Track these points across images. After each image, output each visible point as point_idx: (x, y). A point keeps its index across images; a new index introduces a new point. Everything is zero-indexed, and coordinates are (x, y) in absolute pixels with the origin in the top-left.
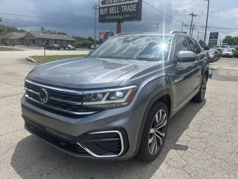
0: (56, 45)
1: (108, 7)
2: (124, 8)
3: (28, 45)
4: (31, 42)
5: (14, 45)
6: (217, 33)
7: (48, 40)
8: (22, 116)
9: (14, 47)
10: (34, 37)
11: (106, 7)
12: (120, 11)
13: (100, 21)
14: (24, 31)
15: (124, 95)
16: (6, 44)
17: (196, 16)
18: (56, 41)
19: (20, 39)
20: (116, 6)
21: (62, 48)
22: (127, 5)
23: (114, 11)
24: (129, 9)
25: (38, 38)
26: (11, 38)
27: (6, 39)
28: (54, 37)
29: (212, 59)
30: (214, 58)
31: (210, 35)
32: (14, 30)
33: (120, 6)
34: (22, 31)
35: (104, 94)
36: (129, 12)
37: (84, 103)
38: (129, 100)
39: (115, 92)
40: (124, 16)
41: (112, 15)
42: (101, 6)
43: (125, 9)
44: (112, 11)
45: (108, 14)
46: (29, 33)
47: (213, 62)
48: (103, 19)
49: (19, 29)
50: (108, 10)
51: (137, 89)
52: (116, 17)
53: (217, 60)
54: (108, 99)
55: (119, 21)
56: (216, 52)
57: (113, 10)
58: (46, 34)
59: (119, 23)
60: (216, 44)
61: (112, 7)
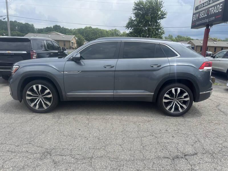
1: (199, 12)
2: (211, 10)
11: (197, 13)
12: (208, 14)
13: (192, 27)
18: (215, 48)
20: (205, 10)
22: (214, 6)
23: (203, 16)
24: (215, 11)
25: (197, 46)
28: (215, 44)
40: (210, 20)
41: (201, 19)
45: (198, 19)
46: (190, 41)
48: (194, 25)
50: (199, 15)
51: (19, 68)
52: (203, 21)
55: (208, 25)
57: (202, 14)
59: (207, 28)
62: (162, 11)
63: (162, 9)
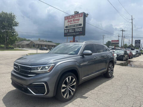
0: (46, 48)
1: (69, 29)
3: (31, 48)
4: (33, 46)
5: (23, 48)
6: (140, 40)
7: (42, 45)
8: (11, 78)
9: (23, 49)
10: (34, 43)
11: (67, 29)
12: (74, 31)
13: (65, 36)
14: (30, 40)
15: (48, 68)
16: (19, 47)
17: (124, 31)
18: (46, 46)
19: (27, 44)
20: (72, 29)
21: (48, 49)
22: (78, 28)
24: (79, 30)
25: (36, 44)
26: (22, 44)
27: (20, 45)
28: (45, 43)
29: (135, 56)
30: (136, 55)
31: (135, 42)
32: (25, 40)
33: (74, 29)
34: (29, 40)
35: (40, 67)
36: (79, 32)
37: (32, 71)
38: (50, 70)
39: (45, 67)
41: (70, 33)
42: (65, 28)
43: (77, 30)
44: (70, 31)
45: (68, 32)
46: (32, 41)
47: (135, 57)
48: (66, 35)
49: (27, 39)
50: (69, 30)
51: (55, 66)
52: (72, 34)
53: (138, 56)
54: (42, 69)
55: (74, 36)
56: (137, 52)
58: (41, 42)
59: (74, 37)
60: (140, 47)
61: (70, 29)
62: (15, 21)
63: (15, 20)
